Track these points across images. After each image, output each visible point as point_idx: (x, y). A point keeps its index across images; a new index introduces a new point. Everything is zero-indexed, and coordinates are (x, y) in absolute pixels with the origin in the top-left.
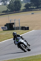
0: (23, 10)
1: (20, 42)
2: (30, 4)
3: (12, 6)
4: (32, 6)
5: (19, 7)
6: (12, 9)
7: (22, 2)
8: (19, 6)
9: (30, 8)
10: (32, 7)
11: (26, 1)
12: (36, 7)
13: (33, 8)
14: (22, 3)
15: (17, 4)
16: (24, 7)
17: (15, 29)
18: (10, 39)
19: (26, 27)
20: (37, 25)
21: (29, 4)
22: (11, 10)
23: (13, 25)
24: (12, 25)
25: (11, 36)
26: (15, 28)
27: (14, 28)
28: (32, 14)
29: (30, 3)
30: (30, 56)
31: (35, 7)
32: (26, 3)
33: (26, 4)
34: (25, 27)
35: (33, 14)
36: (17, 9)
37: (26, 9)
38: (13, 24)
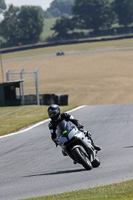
0: (49, 39)
1: (74, 138)
2: (73, 19)
3: (14, 28)
4: (77, 27)
5: (34, 31)
6: (12, 36)
7: (45, 13)
8: (34, 27)
9: (70, 32)
10: (79, 31)
11: (59, 12)
12: (92, 30)
13: (82, 33)
14: (47, 18)
15: (31, 20)
16: (52, 29)
17: (23, 102)
18: (6, 133)
19: (59, 95)
20: (93, 90)
21: (68, 21)
22: (9, 41)
23: (17, 89)
24: (12, 88)
25: (8, 126)
26: (23, 99)
27: (20, 100)
28: (58, 54)
29: (71, 17)
30: (70, 191)
31: (86, 31)
32: (60, 18)
33: (57, 21)
34: (53, 95)
35: (62, 54)
36: (27, 36)
37: (58, 37)
38: (17, 84)
